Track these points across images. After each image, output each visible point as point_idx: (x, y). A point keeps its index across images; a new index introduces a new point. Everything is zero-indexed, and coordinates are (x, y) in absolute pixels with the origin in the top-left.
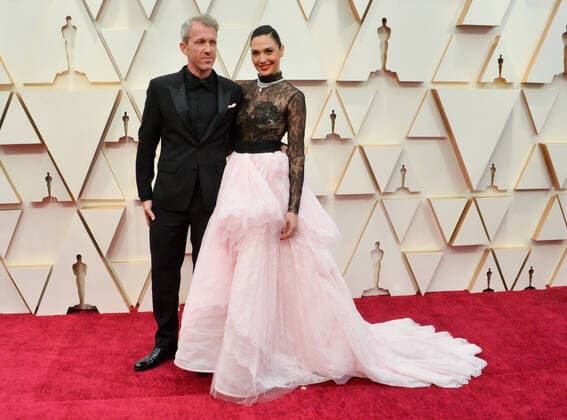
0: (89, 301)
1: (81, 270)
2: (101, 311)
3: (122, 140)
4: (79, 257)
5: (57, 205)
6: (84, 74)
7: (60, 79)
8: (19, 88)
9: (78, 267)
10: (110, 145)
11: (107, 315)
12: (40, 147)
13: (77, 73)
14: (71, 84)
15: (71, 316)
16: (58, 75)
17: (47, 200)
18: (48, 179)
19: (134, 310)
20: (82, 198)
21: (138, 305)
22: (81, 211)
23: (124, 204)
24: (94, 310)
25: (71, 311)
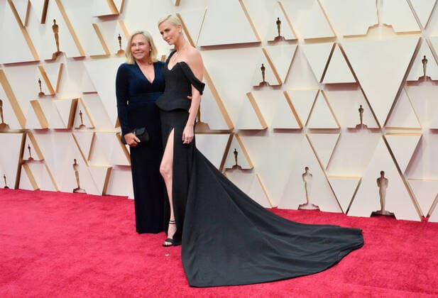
0: (389, 209)
1: (383, 183)
2: (398, 218)
3: (421, 79)
4: (382, 173)
5: (367, 131)
6: (390, 26)
7: (372, 30)
8: (340, 40)
9: (381, 180)
10: (411, 83)
11: (402, 222)
12: (355, 86)
13: (385, 25)
14: (380, 34)
15: (374, 219)
16: (370, 28)
17: (359, 127)
18: (361, 110)
19: (425, 220)
20: (386, 126)
21: (428, 216)
22: (386, 136)
23: (422, 132)
24: (392, 216)
25: (374, 214)
